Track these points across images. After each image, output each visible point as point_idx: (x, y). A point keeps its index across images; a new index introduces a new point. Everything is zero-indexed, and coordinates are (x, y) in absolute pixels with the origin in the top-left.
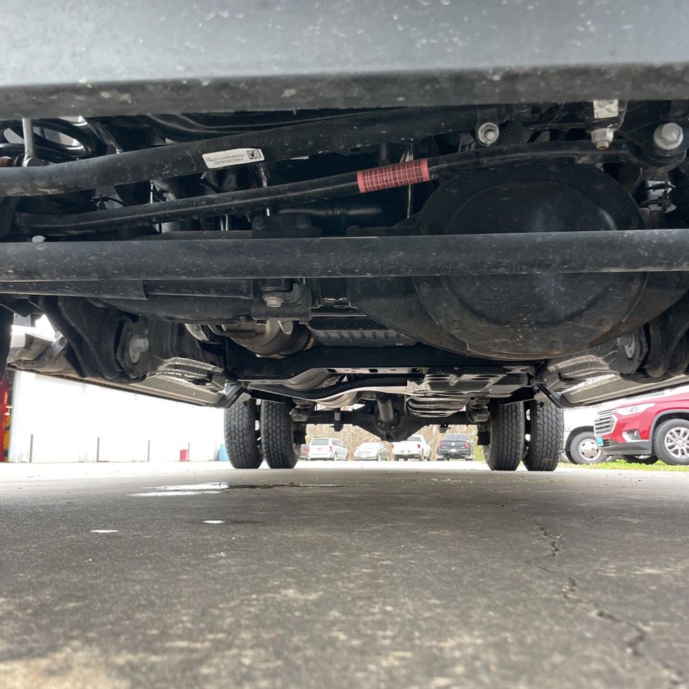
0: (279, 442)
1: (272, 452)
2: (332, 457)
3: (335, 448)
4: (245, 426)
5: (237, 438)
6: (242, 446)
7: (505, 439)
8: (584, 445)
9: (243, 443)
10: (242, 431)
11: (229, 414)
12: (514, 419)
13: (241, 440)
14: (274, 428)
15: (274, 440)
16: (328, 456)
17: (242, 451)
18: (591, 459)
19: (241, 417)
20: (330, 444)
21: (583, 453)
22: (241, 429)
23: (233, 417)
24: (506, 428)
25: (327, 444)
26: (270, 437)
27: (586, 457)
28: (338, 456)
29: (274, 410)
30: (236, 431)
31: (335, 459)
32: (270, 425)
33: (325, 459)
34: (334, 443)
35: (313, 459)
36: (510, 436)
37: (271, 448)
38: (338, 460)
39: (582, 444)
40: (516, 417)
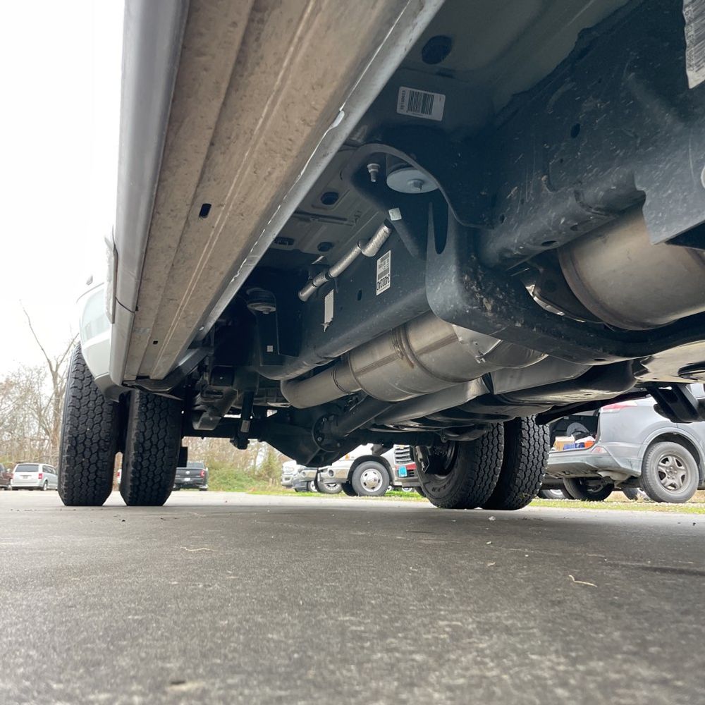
0: (159, 463)
1: (144, 479)
2: (42, 486)
3: (46, 476)
4: (103, 435)
5: (87, 453)
6: (93, 468)
7: (482, 466)
8: (366, 475)
9: (96, 463)
10: (98, 443)
11: (77, 414)
12: (496, 439)
13: (94, 458)
14: (154, 439)
15: (153, 460)
16: (36, 485)
17: (92, 476)
18: (372, 491)
19: (97, 419)
20: (40, 471)
21: (365, 484)
22: (95, 439)
23: (83, 419)
24: (484, 452)
25: (36, 471)
26: (146, 455)
27: (368, 488)
28: (49, 484)
29: (157, 410)
30: (88, 443)
31: (45, 489)
32: (148, 434)
33: (31, 489)
34: (44, 470)
35: (16, 489)
36: (489, 461)
37: (144, 472)
38: (48, 489)
39: (364, 473)
40: (497, 437)
